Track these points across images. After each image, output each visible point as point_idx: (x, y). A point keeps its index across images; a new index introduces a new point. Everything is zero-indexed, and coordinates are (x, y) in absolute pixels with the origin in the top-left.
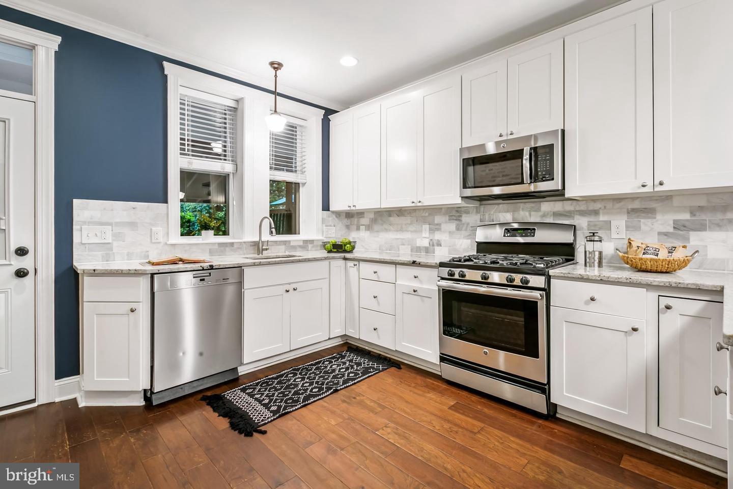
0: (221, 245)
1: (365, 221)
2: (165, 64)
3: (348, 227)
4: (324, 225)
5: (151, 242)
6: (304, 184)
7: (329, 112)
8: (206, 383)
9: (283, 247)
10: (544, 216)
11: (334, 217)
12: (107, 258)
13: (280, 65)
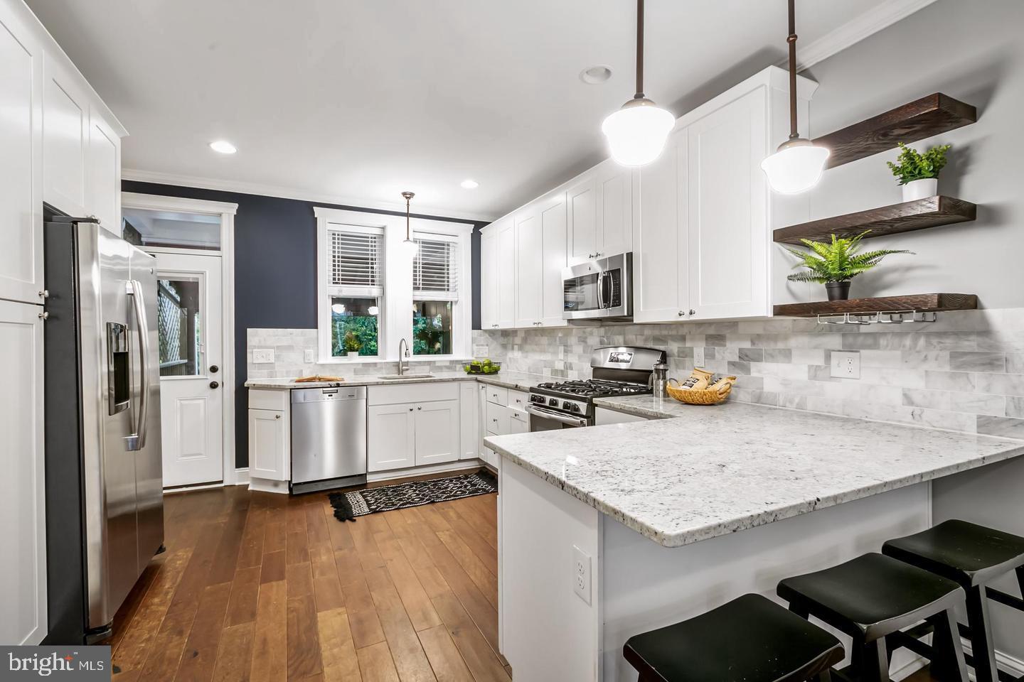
0: (365, 365)
1: (518, 340)
2: (315, 209)
3: (504, 346)
4: (474, 345)
5: (305, 363)
6: (456, 302)
7: (479, 225)
8: (337, 484)
9: (427, 368)
10: (646, 340)
11: (487, 335)
12: (271, 375)
13: (412, 195)
